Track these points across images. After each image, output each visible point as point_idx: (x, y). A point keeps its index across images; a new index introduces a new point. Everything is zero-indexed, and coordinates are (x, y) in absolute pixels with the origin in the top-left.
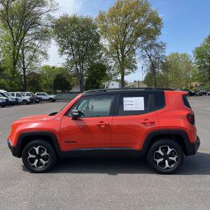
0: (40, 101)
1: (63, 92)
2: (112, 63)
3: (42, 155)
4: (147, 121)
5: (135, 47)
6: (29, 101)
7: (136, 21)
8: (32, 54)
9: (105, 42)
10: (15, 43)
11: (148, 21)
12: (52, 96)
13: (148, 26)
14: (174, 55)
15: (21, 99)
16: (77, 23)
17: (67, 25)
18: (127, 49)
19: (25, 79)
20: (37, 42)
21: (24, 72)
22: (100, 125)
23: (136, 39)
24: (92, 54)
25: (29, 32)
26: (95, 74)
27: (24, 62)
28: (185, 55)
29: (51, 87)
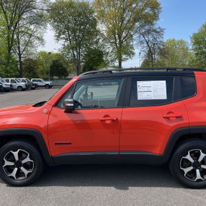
0: (36, 87)
1: (60, 79)
2: (109, 48)
3: (23, 162)
4: (171, 115)
5: (132, 33)
6: (24, 87)
7: (134, 6)
8: (27, 39)
9: (102, 27)
10: (9, 27)
11: (146, 5)
12: (49, 83)
13: (146, 11)
14: (170, 42)
15: (16, 85)
16: (73, 8)
17: (63, 9)
18: (125, 35)
19: (21, 65)
20: (32, 27)
21: (20, 58)
22: (104, 121)
23: (134, 24)
24: (89, 39)
25: (24, 16)
26: (92, 60)
27: (19, 48)
28: (182, 42)
29: (48, 73)
